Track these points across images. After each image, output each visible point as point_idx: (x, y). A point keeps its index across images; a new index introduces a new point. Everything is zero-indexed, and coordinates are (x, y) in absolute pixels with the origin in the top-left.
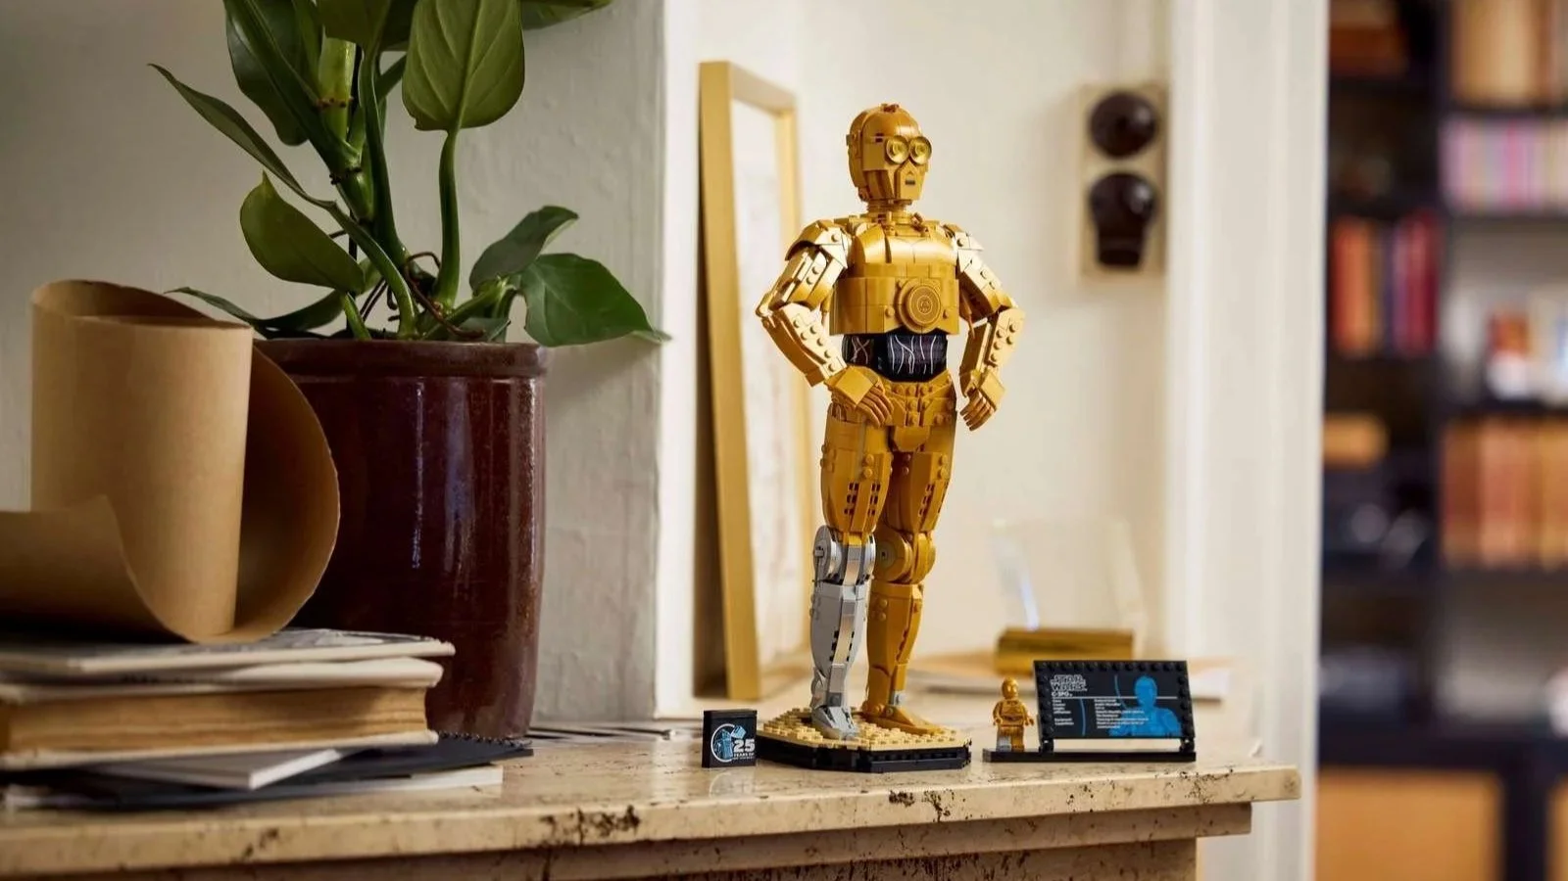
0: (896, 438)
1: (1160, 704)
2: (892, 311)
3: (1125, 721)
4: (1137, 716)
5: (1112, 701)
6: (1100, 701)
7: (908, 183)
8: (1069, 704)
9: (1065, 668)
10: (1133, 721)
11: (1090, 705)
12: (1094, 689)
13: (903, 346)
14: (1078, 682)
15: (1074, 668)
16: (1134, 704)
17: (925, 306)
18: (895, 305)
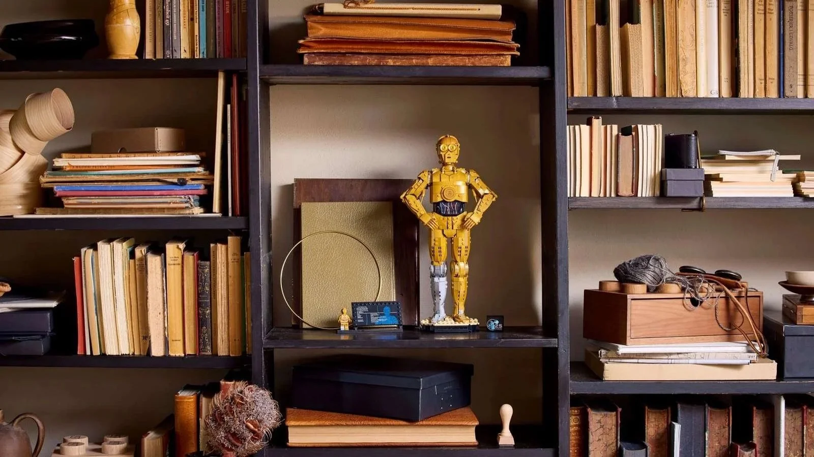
0: (444, 233)
1: (392, 315)
2: (440, 195)
3: (380, 320)
4: (384, 318)
5: (376, 314)
6: (372, 314)
7: (448, 157)
8: (362, 315)
9: (361, 304)
10: (383, 320)
11: (370, 315)
12: (370, 310)
13: (445, 206)
14: (365, 309)
15: (364, 304)
16: (383, 315)
17: (450, 193)
18: (441, 193)
